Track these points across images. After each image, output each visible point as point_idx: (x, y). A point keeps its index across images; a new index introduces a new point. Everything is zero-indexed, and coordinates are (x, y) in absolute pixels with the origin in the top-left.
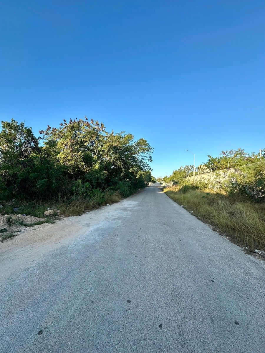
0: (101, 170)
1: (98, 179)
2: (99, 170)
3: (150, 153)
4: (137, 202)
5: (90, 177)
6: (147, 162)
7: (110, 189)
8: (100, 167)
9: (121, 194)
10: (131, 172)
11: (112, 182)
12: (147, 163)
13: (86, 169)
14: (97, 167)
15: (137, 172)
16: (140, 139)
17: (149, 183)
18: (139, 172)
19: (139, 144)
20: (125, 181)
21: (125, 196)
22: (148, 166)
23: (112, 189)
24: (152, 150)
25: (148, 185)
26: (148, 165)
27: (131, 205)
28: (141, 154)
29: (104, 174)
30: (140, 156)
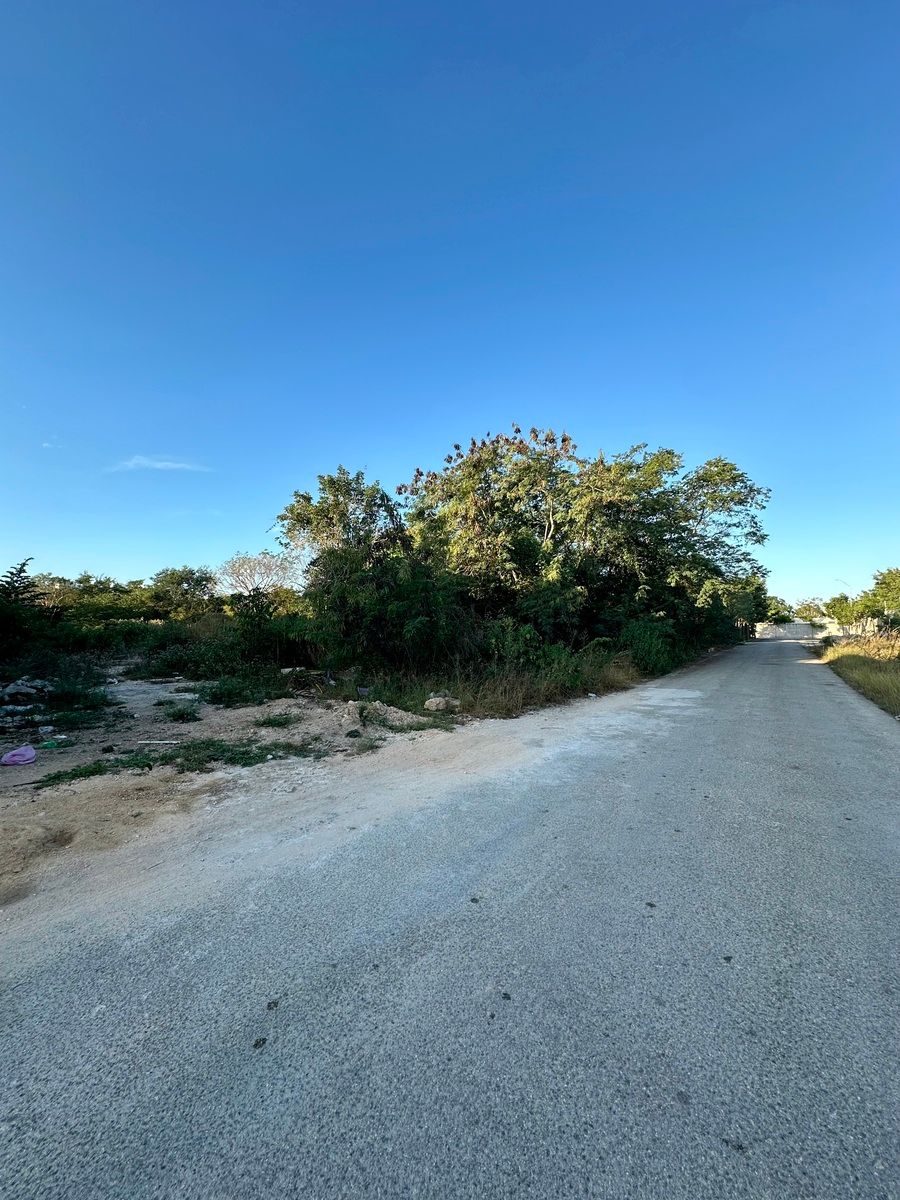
0: (564, 584)
1: (557, 612)
2: (559, 585)
3: (753, 511)
4: (697, 694)
5: (533, 607)
6: (743, 543)
7: (599, 644)
8: (562, 573)
9: (637, 664)
10: (673, 585)
11: (604, 622)
12: (743, 549)
13: (519, 583)
14: (553, 575)
15: (700, 585)
16: (709, 463)
17: (759, 627)
18: (707, 585)
19: (703, 480)
20: (653, 620)
21: (651, 670)
22: (749, 560)
23: (604, 645)
24: (759, 498)
25: (753, 632)
26: (749, 554)
27: (673, 700)
28: (716, 516)
29: (575, 596)
30: (710, 524)
